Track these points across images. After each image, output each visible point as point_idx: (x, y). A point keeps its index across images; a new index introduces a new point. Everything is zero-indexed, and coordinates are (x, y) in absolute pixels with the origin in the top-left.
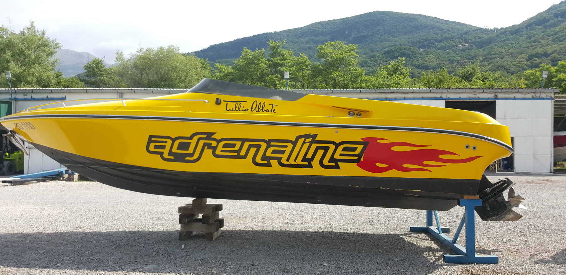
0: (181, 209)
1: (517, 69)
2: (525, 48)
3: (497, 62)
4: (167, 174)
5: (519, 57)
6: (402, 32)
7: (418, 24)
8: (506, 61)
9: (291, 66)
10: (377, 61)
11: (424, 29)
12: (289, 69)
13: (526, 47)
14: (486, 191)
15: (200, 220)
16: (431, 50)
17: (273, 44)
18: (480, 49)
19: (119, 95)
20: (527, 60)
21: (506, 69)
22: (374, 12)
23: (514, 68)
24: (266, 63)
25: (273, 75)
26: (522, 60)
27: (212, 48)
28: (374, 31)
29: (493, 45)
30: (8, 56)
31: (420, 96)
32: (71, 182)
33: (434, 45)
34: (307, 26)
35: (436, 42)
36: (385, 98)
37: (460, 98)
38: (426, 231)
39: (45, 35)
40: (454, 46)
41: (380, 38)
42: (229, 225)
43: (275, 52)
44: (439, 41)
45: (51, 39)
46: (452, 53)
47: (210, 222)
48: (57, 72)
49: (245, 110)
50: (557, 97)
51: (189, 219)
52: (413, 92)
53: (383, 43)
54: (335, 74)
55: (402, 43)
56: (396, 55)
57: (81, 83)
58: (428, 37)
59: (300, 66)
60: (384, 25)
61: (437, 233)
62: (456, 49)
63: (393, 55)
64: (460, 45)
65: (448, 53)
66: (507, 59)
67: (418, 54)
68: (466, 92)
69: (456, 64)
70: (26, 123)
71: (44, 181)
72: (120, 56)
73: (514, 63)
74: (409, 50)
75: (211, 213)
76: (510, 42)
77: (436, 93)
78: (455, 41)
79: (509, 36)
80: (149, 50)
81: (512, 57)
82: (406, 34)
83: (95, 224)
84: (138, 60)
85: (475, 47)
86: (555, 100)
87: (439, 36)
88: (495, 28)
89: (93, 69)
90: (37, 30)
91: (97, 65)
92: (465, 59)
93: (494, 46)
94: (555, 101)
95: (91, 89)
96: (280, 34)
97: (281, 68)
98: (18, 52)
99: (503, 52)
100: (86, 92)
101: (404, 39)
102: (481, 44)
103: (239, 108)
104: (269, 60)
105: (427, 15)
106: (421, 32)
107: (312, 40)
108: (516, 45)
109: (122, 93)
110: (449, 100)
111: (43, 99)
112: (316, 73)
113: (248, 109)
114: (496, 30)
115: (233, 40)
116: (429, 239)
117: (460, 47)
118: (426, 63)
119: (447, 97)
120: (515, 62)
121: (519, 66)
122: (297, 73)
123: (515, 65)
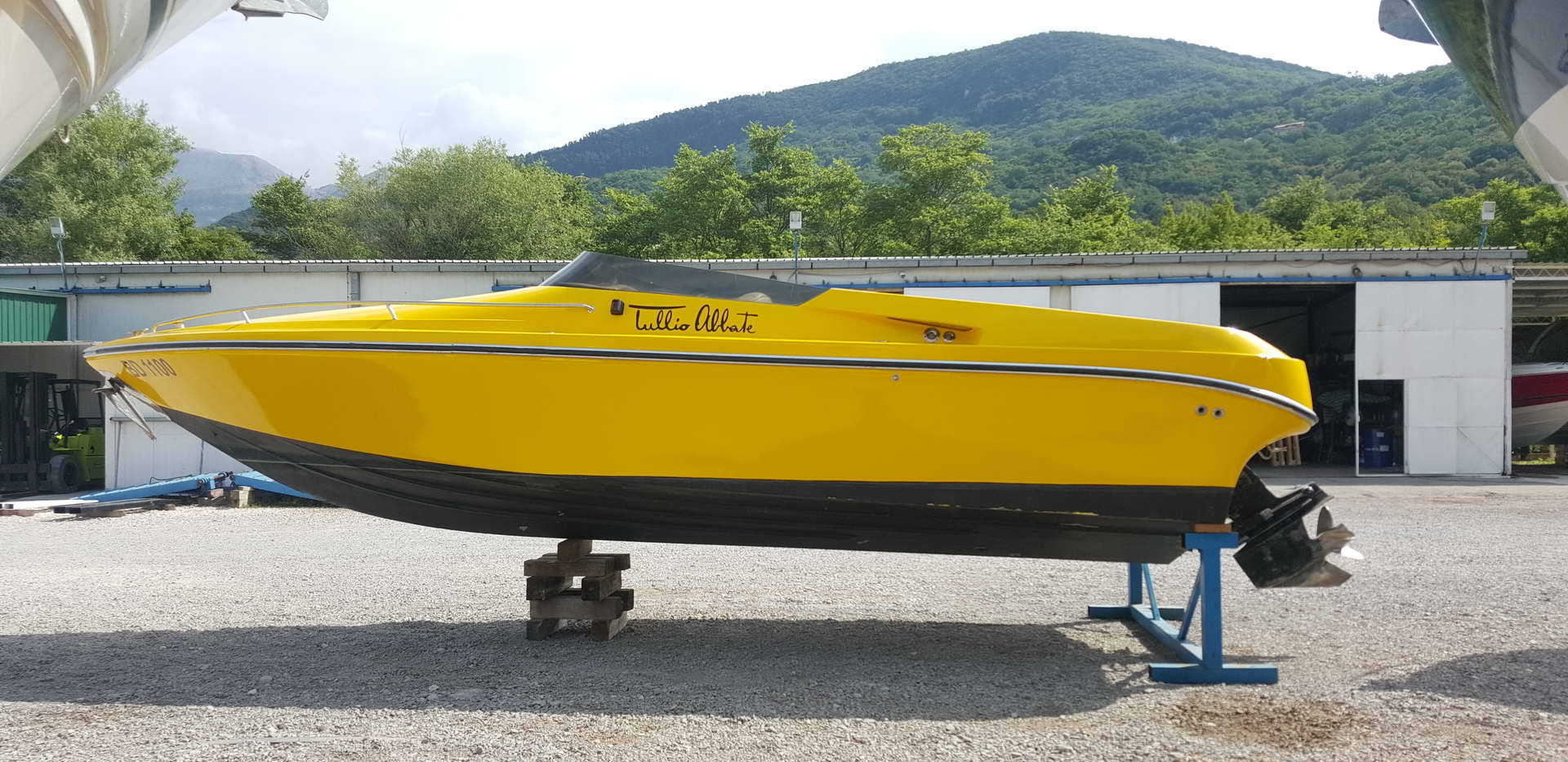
0: (529, 566)
1: (1441, 190)
2: (1462, 132)
3: (1386, 170)
4: (498, 480)
5: (1446, 156)
6: (1120, 89)
7: (1165, 65)
8: (1408, 166)
9: (809, 194)
10: (1050, 170)
11: (1180, 81)
12: (803, 200)
13: (1466, 128)
14: (1262, 517)
15: (575, 592)
16: (1202, 140)
17: (758, 131)
18: (1339, 134)
19: (352, 279)
20: (1468, 165)
21: (1411, 189)
22: (1042, 35)
23: (1431, 188)
24: (739, 187)
25: (760, 217)
26: (1453, 163)
27: (597, 142)
28: (1042, 88)
29: (1373, 122)
30: (48, 172)
31: (1153, 271)
32: (232, 510)
33: (1208, 126)
34: (858, 75)
35: (1216, 116)
36: (1059, 278)
37: (1259, 276)
38: (1125, 615)
39: (146, 117)
40: (1265, 126)
41: (1059, 108)
42: (645, 608)
43: (765, 153)
44: (1226, 114)
45: (162, 126)
46: (1258, 147)
47: (602, 596)
48: (180, 215)
49: (681, 328)
50: (1521, 272)
51: (548, 590)
52: (1133, 263)
53: (1066, 120)
54: (927, 214)
55: (1121, 120)
56: (1104, 153)
57: (245, 243)
58: (1193, 103)
59: (834, 191)
60: (1069, 71)
61: (1149, 620)
62: (1272, 134)
63: (1094, 155)
64: (1281, 123)
65: (1249, 147)
66: (1411, 161)
67: (1166, 151)
68: (1275, 260)
69: (1271, 179)
70: (154, 360)
71: (161, 507)
72: (348, 169)
73: (1431, 173)
74: (1141, 139)
75: (604, 574)
76: (1421, 113)
77: (1195, 263)
78: (1269, 113)
79: (1418, 98)
80: (426, 155)
81: (1426, 156)
82: (1130, 95)
83: (318, 606)
84: (397, 181)
85: (1324, 130)
86: (1517, 279)
87: (1224, 99)
88: (1380, 77)
89: (276, 205)
90: (124, 103)
91: (286, 194)
92: (1295, 164)
93: (1376, 126)
94: (1517, 283)
95: (276, 262)
96: (782, 100)
97: (781, 199)
98: (75, 161)
99: (1401, 143)
100: (264, 270)
101: (1127, 109)
102: (1341, 122)
103: (667, 323)
104: (748, 179)
105: (1189, 42)
106: (1174, 89)
107: (872, 114)
108: (1439, 122)
109: (359, 273)
110: (1231, 284)
111: (149, 291)
112: (879, 210)
113: (687, 326)
114: (1383, 80)
115: (652, 117)
116: (1130, 634)
117: (1282, 129)
118: (1187, 175)
119: (1226, 275)
120: (1434, 169)
121: (1446, 182)
122: (827, 212)
123: (1434, 179)
